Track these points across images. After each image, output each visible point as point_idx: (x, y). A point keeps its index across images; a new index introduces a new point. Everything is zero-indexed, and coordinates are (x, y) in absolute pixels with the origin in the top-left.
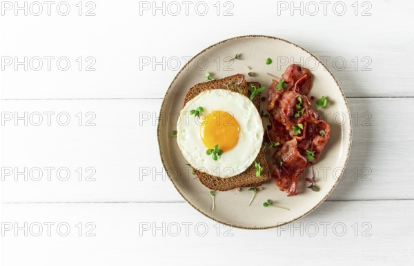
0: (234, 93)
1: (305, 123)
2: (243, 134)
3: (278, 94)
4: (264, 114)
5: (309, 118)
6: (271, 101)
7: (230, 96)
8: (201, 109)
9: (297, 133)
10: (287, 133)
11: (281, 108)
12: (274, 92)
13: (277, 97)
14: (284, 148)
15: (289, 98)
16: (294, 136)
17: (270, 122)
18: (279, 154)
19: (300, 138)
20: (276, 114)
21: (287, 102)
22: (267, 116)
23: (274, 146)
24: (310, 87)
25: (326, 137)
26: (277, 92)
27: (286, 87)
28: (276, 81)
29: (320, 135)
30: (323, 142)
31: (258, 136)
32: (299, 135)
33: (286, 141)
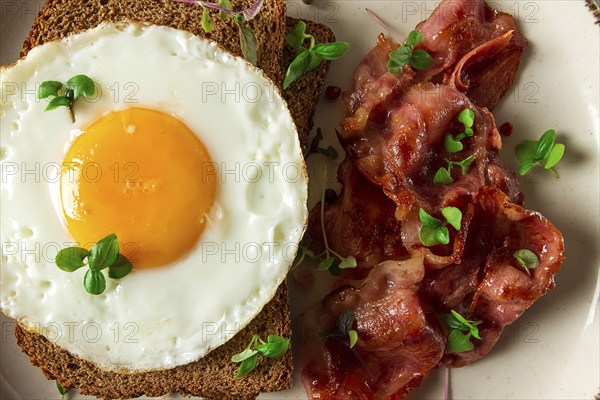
0: (226, 57)
1: (471, 209)
2: (226, 213)
3: (391, 84)
4: (324, 145)
5: (488, 193)
6: (358, 104)
7: (210, 64)
8: (88, 85)
9: (430, 241)
10: (394, 229)
11: (389, 136)
12: (376, 74)
13: (384, 93)
14: (371, 282)
15: (428, 105)
16: (418, 246)
17: (340, 180)
18: (349, 299)
19: (438, 260)
20: (366, 153)
21: (416, 116)
22: (330, 153)
23: (334, 269)
24: (509, 84)
25: (540, 277)
26: (388, 75)
27: (424, 65)
28: (389, 41)
29: (516, 265)
30: (525, 294)
31: (280, 235)
32: (437, 249)
33: (384, 258)
